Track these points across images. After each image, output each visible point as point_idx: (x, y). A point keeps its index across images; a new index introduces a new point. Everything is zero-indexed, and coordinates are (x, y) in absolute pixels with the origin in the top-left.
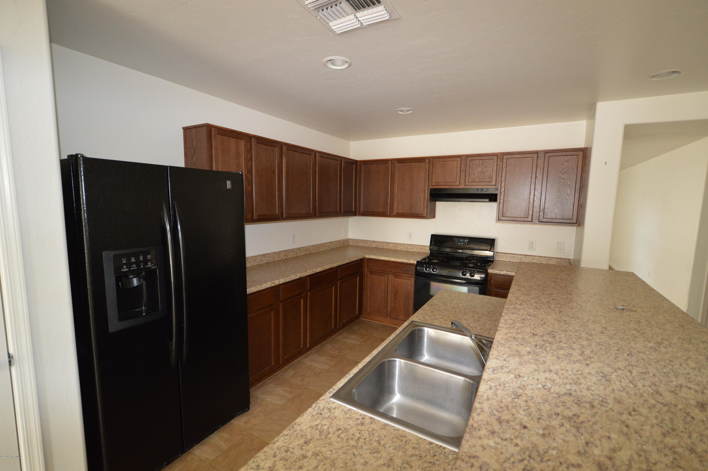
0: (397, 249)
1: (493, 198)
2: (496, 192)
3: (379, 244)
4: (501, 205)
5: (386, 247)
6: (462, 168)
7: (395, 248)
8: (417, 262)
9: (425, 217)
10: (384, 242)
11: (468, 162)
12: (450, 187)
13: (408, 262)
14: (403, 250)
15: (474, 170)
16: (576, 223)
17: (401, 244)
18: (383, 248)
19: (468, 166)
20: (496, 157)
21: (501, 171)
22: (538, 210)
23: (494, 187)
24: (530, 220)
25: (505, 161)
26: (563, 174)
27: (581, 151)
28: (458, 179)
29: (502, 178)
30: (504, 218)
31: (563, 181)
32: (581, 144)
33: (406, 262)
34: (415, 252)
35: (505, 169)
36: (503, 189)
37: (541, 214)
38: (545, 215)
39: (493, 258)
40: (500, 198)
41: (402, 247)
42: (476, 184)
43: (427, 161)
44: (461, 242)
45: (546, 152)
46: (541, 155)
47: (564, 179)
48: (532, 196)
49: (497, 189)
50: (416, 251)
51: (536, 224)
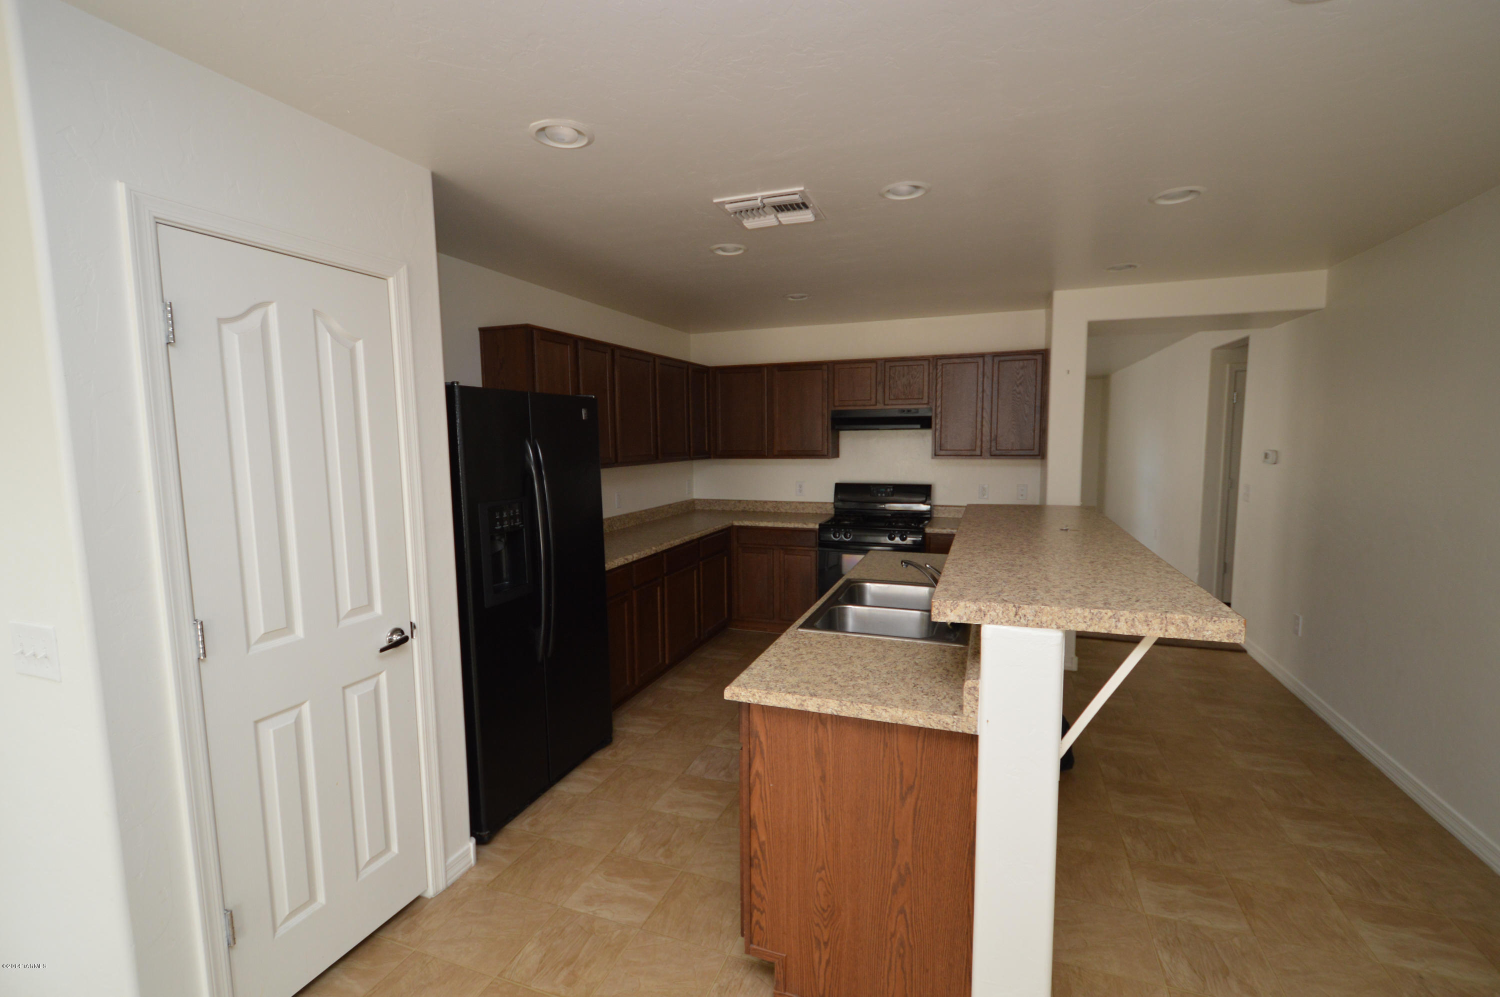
0: (779, 511)
1: (925, 423)
2: (929, 414)
3: (748, 505)
4: (937, 434)
5: (760, 509)
6: (878, 379)
7: (776, 510)
8: (820, 525)
9: (825, 455)
10: (756, 501)
11: (888, 370)
12: (862, 408)
13: (805, 526)
14: (789, 511)
15: (896, 381)
16: (1039, 455)
17: (784, 502)
18: (756, 510)
19: (887, 375)
20: (927, 362)
21: (935, 382)
22: (988, 438)
23: (925, 406)
24: (979, 454)
25: (940, 368)
26: (1018, 386)
27: (1039, 354)
28: (873, 396)
29: (938, 393)
30: (943, 453)
31: (1019, 396)
32: (1038, 343)
33: (802, 527)
34: (809, 513)
35: (941, 379)
36: (939, 410)
37: (992, 444)
38: (998, 445)
39: (931, 514)
40: (936, 422)
41: (788, 507)
42: (900, 402)
43: (825, 367)
44: (882, 493)
45: (996, 355)
46: (988, 360)
47: (1019, 393)
48: (979, 419)
49: (931, 409)
50: (811, 512)
51: (988, 458)
